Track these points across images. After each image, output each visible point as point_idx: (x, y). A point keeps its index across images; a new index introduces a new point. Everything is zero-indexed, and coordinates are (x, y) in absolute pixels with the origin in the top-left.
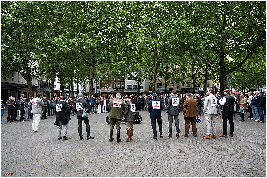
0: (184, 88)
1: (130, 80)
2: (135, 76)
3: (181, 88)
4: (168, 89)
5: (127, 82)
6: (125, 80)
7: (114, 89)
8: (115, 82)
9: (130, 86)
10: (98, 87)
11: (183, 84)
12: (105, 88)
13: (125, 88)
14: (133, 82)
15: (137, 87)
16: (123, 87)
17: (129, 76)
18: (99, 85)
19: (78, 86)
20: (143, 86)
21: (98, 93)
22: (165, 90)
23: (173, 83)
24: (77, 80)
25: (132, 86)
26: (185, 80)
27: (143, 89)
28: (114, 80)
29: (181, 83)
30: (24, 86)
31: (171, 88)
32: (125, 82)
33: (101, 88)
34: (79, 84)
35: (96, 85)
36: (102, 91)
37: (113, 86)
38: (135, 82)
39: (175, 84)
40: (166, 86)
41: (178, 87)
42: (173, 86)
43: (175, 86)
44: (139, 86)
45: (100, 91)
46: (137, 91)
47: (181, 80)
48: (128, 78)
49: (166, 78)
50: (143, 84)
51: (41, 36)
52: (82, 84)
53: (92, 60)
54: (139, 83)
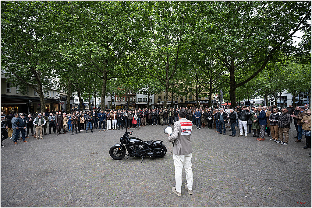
0: (187, 100)
1: (141, 93)
2: (145, 91)
3: (184, 100)
4: (174, 102)
5: (138, 96)
6: (136, 94)
7: (127, 101)
8: (128, 96)
9: (141, 99)
10: (113, 100)
11: (186, 97)
12: (119, 101)
13: (136, 101)
14: (143, 96)
15: (147, 100)
16: (134, 100)
17: (139, 90)
18: (114, 98)
19: (95, 99)
20: (151, 99)
21: (112, 105)
22: (172, 102)
23: (177, 97)
24: (95, 94)
25: (143, 99)
26: (189, 94)
27: (151, 101)
28: (127, 94)
29: (184, 97)
30: (46, 100)
31: (176, 100)
32: (136, 96)
33: (116, 101)
34: (97, 98)
35: (112, 98)
36: (117, 103)
37: (126, 99)
38: (146, 96)
39: (179, 97)
40: (172, 99)
41: (182, 100)
42: (178, 99)
43: (179, 99)
44: (149, 99)
45: (115, 104)
46: (147, 104)
47: (185, 94)
48: (139, 92)
49: (172, 92)
50: (152, 97)
51: (45, 45)
52: (100, 97)
53: (104, 73)
54: (148, 97)
